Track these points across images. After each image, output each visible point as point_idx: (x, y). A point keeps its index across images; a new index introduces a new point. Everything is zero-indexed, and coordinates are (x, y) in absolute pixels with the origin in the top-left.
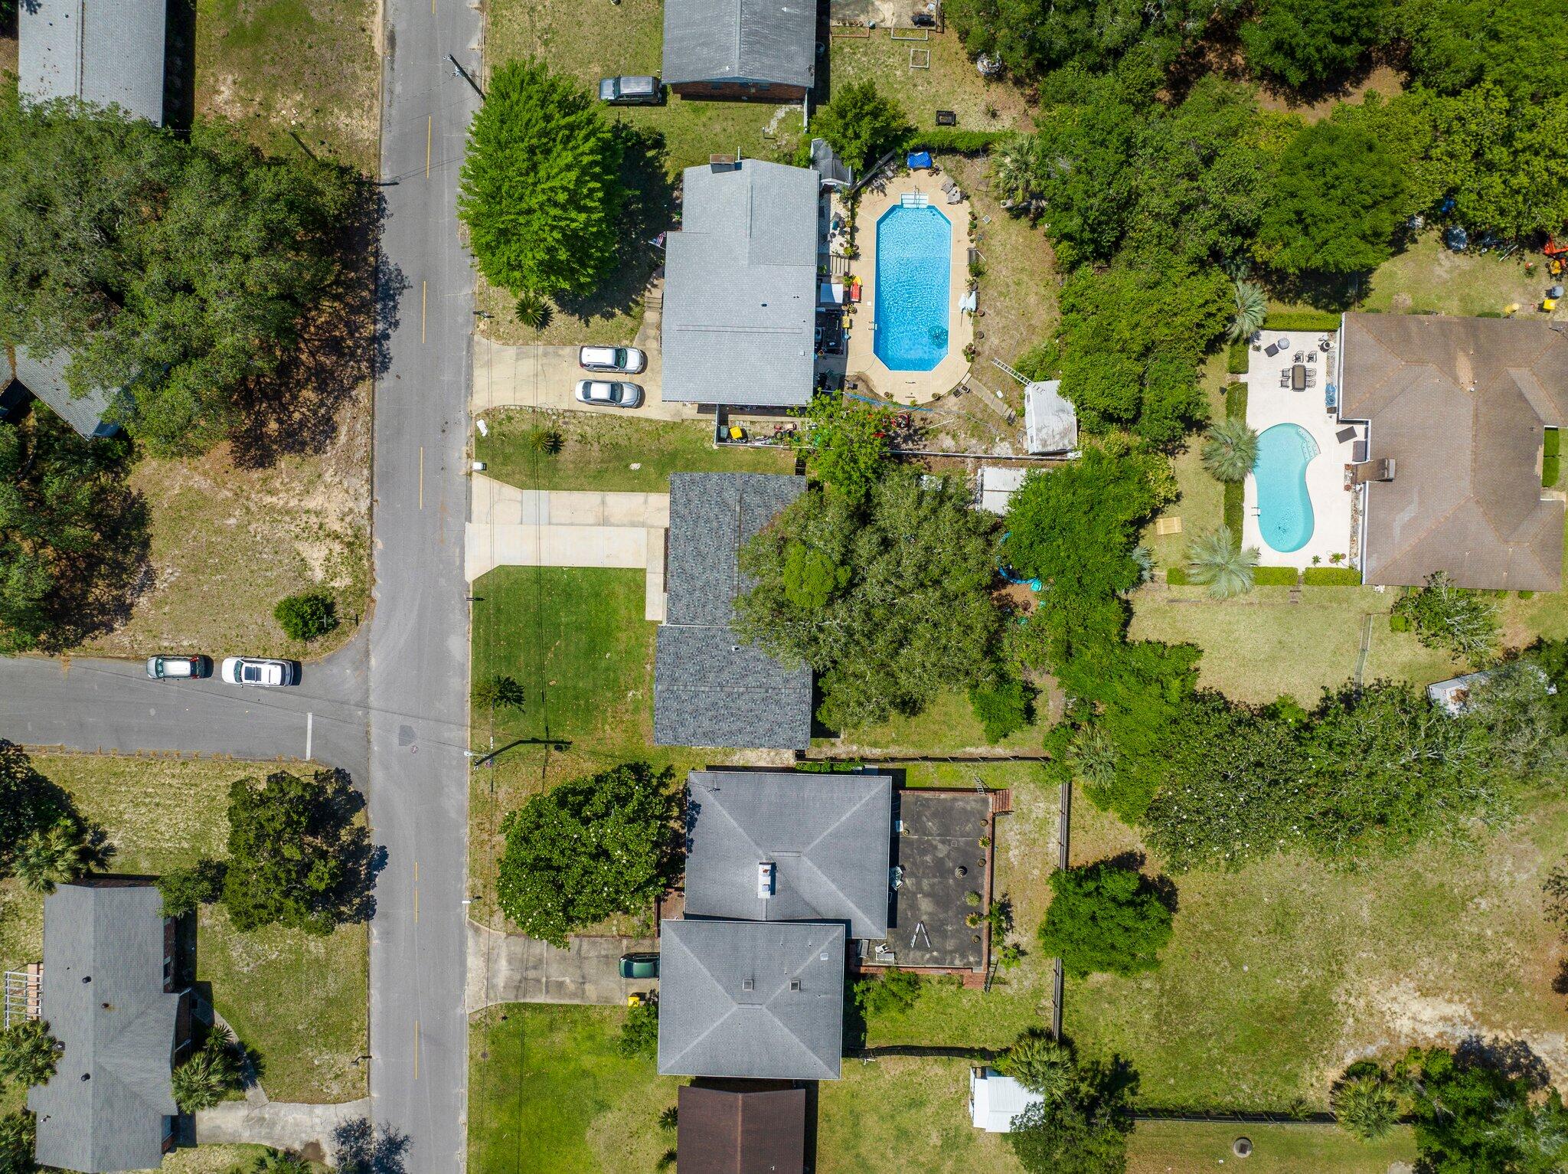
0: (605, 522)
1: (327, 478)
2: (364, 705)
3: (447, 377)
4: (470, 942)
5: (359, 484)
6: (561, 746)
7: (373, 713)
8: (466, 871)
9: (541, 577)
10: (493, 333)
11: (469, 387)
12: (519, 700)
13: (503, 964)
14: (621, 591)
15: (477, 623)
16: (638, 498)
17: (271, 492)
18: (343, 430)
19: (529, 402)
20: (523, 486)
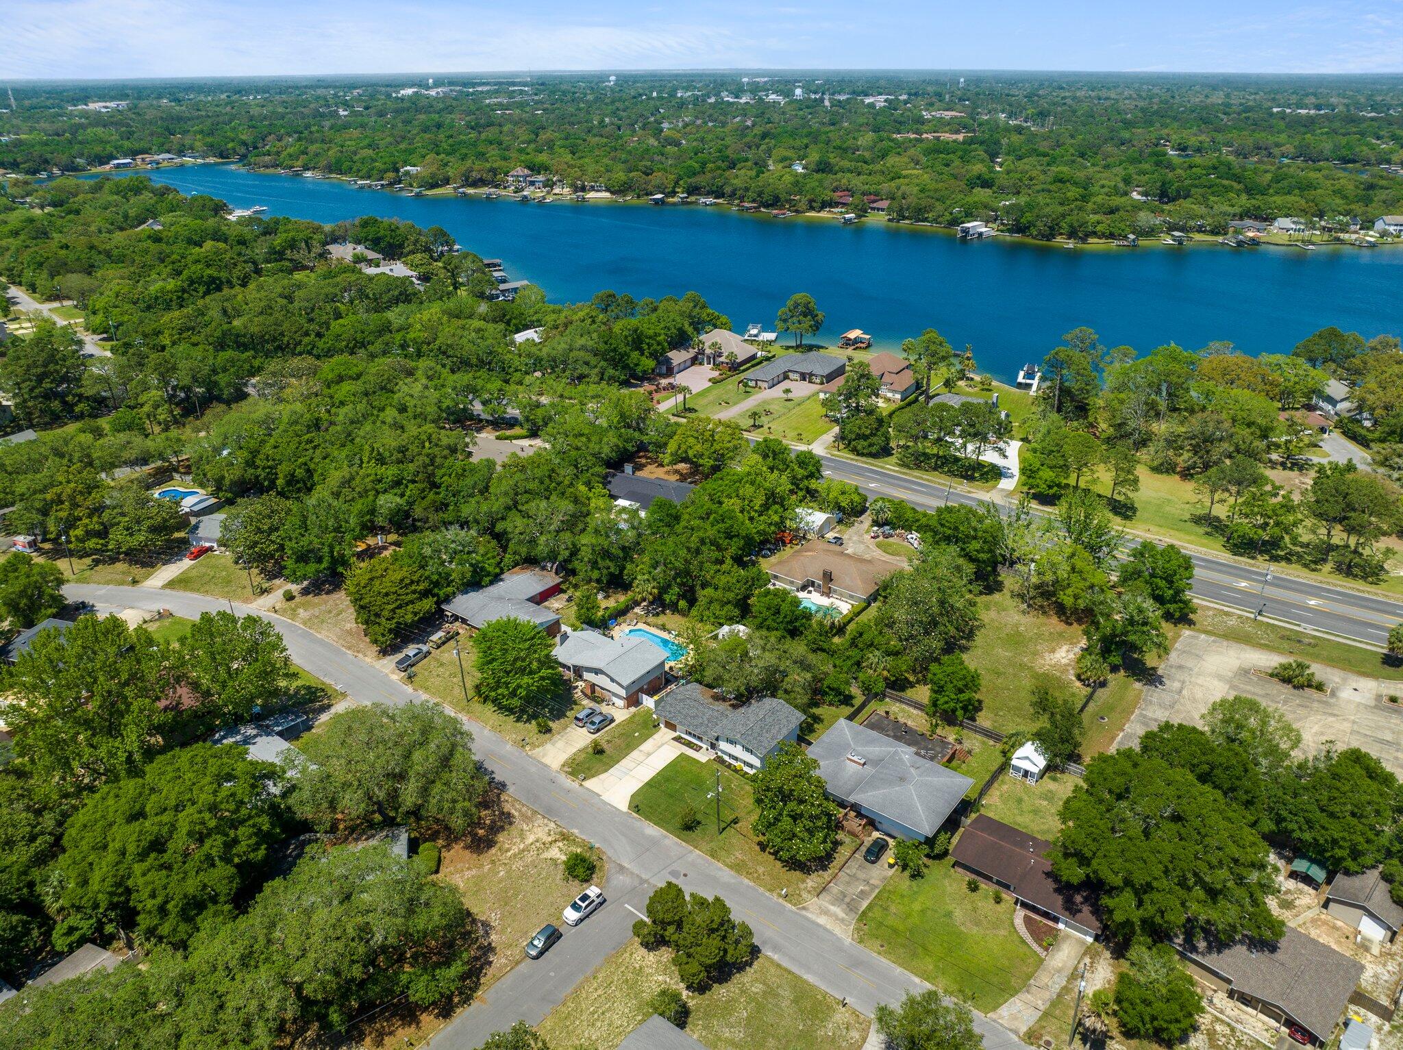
0: (649, 754)
1: (525, 827)
2: (642, 881)
3: (533, 769)
4: (809, 915)
5: (540, 821)
6: (735, 821)
7: (651, 881)
8: (768, 894)
9: (649, 784)
10: (534, 746)
11: (546, 766)
12: (699, 823)
13: (832, 908)
14: (683, 763)
15: (647, 818)
16: (650, 740)
17: (508, 850)
18: (513, 811)
19: (574, 750)
20: (606, 771)
